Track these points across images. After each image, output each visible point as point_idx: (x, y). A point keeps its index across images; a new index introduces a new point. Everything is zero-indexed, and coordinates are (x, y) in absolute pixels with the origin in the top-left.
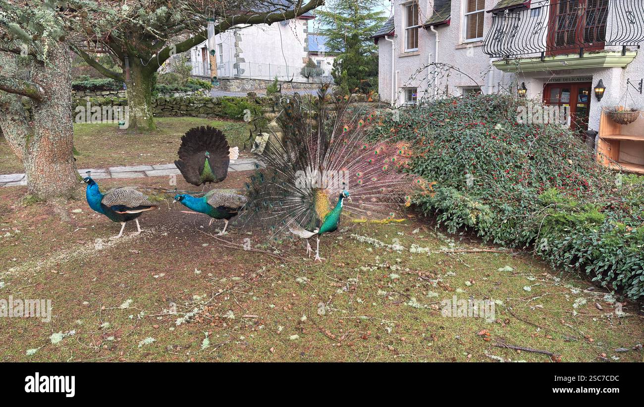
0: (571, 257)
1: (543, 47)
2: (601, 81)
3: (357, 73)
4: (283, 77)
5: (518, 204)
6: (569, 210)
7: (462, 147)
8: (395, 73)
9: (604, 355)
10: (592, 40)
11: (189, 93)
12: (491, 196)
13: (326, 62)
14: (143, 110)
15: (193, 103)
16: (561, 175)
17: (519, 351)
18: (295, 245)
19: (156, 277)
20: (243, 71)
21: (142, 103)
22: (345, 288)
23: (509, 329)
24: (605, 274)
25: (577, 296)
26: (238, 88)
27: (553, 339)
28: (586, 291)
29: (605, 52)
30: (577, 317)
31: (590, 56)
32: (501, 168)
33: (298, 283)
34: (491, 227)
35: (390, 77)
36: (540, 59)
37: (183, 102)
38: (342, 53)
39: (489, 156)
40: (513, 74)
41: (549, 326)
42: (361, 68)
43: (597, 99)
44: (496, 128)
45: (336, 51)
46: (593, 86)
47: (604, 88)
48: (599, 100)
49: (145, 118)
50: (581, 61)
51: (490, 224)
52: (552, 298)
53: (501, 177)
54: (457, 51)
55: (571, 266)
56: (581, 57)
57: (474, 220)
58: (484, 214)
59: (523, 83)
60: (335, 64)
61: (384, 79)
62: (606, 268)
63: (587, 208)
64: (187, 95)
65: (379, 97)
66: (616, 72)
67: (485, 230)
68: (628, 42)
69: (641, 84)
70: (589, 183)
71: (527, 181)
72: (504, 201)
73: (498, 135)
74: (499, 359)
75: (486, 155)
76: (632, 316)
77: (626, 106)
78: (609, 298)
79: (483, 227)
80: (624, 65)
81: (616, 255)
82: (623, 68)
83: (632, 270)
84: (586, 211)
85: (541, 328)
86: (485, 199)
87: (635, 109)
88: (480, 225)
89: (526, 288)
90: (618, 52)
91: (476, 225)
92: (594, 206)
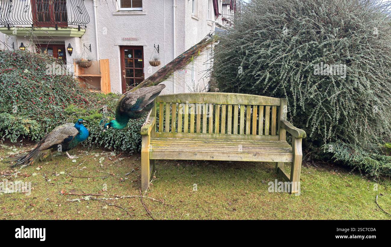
0: (92, 138)
2: (70, 44)
5: (53, 116)
6: (83, 115)
7: (5, 85)
9: (122, 179)
10: (60, 20)
12: (35, 114)
16: (72, 97)
23: (74, 184)
24: (109, 143)
25: (99, 157)
27: (97, 181)
28: (102, 154)
29: (69, 28)
30: (103, 166)
31: (62, 29)
32: (36, 97)
34: (40, 133)
36: (31, 29)
39: (26, 90)
40: (13, 37)
41: (93, 175)
43: (69, 54)
44: (25, 72)
46: (66, 47)
47: (72, 48)
48: (71, 55)
50: (58, 32)
51: (39, 131)
52: (88, 162)
53: (38, 102)
55: (93, 143)
56: (57, 29)
57: (28, 131)
58: (34, 126)
59: (22, 43)
62: (109, 140)
63: (92, 112)
66: (77, 40)
67: (36, 136)
68: (80, 23)
69: (90, 46)
70: (87, 100)
71: (55, 102)
72: (44, 116)
73: (27, 76)
74: (77, 199)
75: (24, 89)
76: (125, 159)
77: (85, 58)
78: (113, 154)
79: (35, 134)
80: (80, 36)
81: (112, 132)
82: (80, 38)
83: (121, 137)
84: (91, 114)
85: (90, 178)
86: (31, 117)
87: (90, 60)
88: (32, 133)
89: (73, 161)
90: (76, 29)
91: (30, 133)
92: (95, 111)
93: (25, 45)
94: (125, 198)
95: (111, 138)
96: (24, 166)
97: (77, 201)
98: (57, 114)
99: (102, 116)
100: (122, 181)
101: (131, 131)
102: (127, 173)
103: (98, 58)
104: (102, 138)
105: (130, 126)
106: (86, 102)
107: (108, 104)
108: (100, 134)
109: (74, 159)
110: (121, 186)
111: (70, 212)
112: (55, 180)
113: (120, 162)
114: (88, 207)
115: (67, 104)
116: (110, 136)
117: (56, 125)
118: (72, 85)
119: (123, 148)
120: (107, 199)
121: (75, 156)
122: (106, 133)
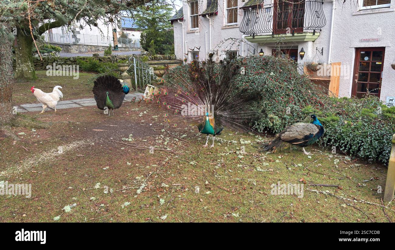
0: (327, 139)
1: (271, 30)
2: (302, 48)
3: (156, 42)
4: (106, 43)
7: (257, 85)
8: (185, 43)
9: (360, 184)
10: (296, 26)
11: (45, 54)
12: (277, 111)
13: (131, 34)
14: (27, 66)
15: (57, 61)
17: (322, 187)
18: (176, 145)
19: (105, 169)
20: (79, 39)
21: (27, 61)
22: (219, 165)
23: (311, 177)
24: (345, 146)
25: (333, 158)
26: (77, 51)
27: (333, 180)
28: (336, 156)
29: (304, 33)
30: (339, 168)
31: (298, 35)
32: (279, 96)
33: (191, 165)
35: (181, 45)
36: (271, 36)
37: (50, 60)
38: (146, 29)
39: (272, 90)
40: (255, 44)
41: (328, 174)
42: (159, 39)
43: (301, 58)
44: (271, 74)
45: (142, 28)
46: (299, 51)
47: (305, 52)
48: (302, 59)
49: (30, 71)
50: (293, 38)
51: (279, 126)
52: (323, 161)
53: (280, 101)
54: (223, 30)
55: (328, 144)
56: (293, 35)
57: (272, 124)
58: (276, 120)
59: (262, 49)
60: (142, 36)
61: (178, 46)
62: (346, 143)
63: (328, 114)
64: (44, 55)
65: (176, 57)
66: (310, 44)
67: (277, 130)
68: (316, 28)
69: (322, 50)
70: (323, 102)
71: (293, 102)
72: (284, 113)
73: (272, 78)
74: (316, 191)
75: (270, 89)
76: (362, 166)
77: (316, 62)
78: (347, 158)
79: (276, 128)
80: (313, 40)
81: (349, 137)
82: (313, 42)
83: (358, 143)
84: (328, 116)
85: (325, 175)
86: (274, 113)
87: (320, 63)
88: (274, 127)
89: (309, 157)
90: (311, 33)
91: (272, 127)
92: (331, 114)
93: (263, 51)
94: (365, 203)
95: (348, 142)
96: (268, 152)
97: (315, 192)
98: (296, 113)
99: (339, 119)
100: (359, 186)
101: (371, 138)
102: (365, 180)
103: (329, 61)
104: (337, 141)
105: (370, 133)
106: (322, 105)
107: (345, 108)
108: (336, 136)
109: (310, 155)
110: (359, 191)
111: (310, 200)
112: (294, 170)
113: (356, 167)
114: (326, 200)
115: (304, 104)
116: (346, 140)
117: (294, 122)
118: (308, 87)
119: (361, 154)
120: (344, 199)
121: (310, 153)
122: (343, 136)
